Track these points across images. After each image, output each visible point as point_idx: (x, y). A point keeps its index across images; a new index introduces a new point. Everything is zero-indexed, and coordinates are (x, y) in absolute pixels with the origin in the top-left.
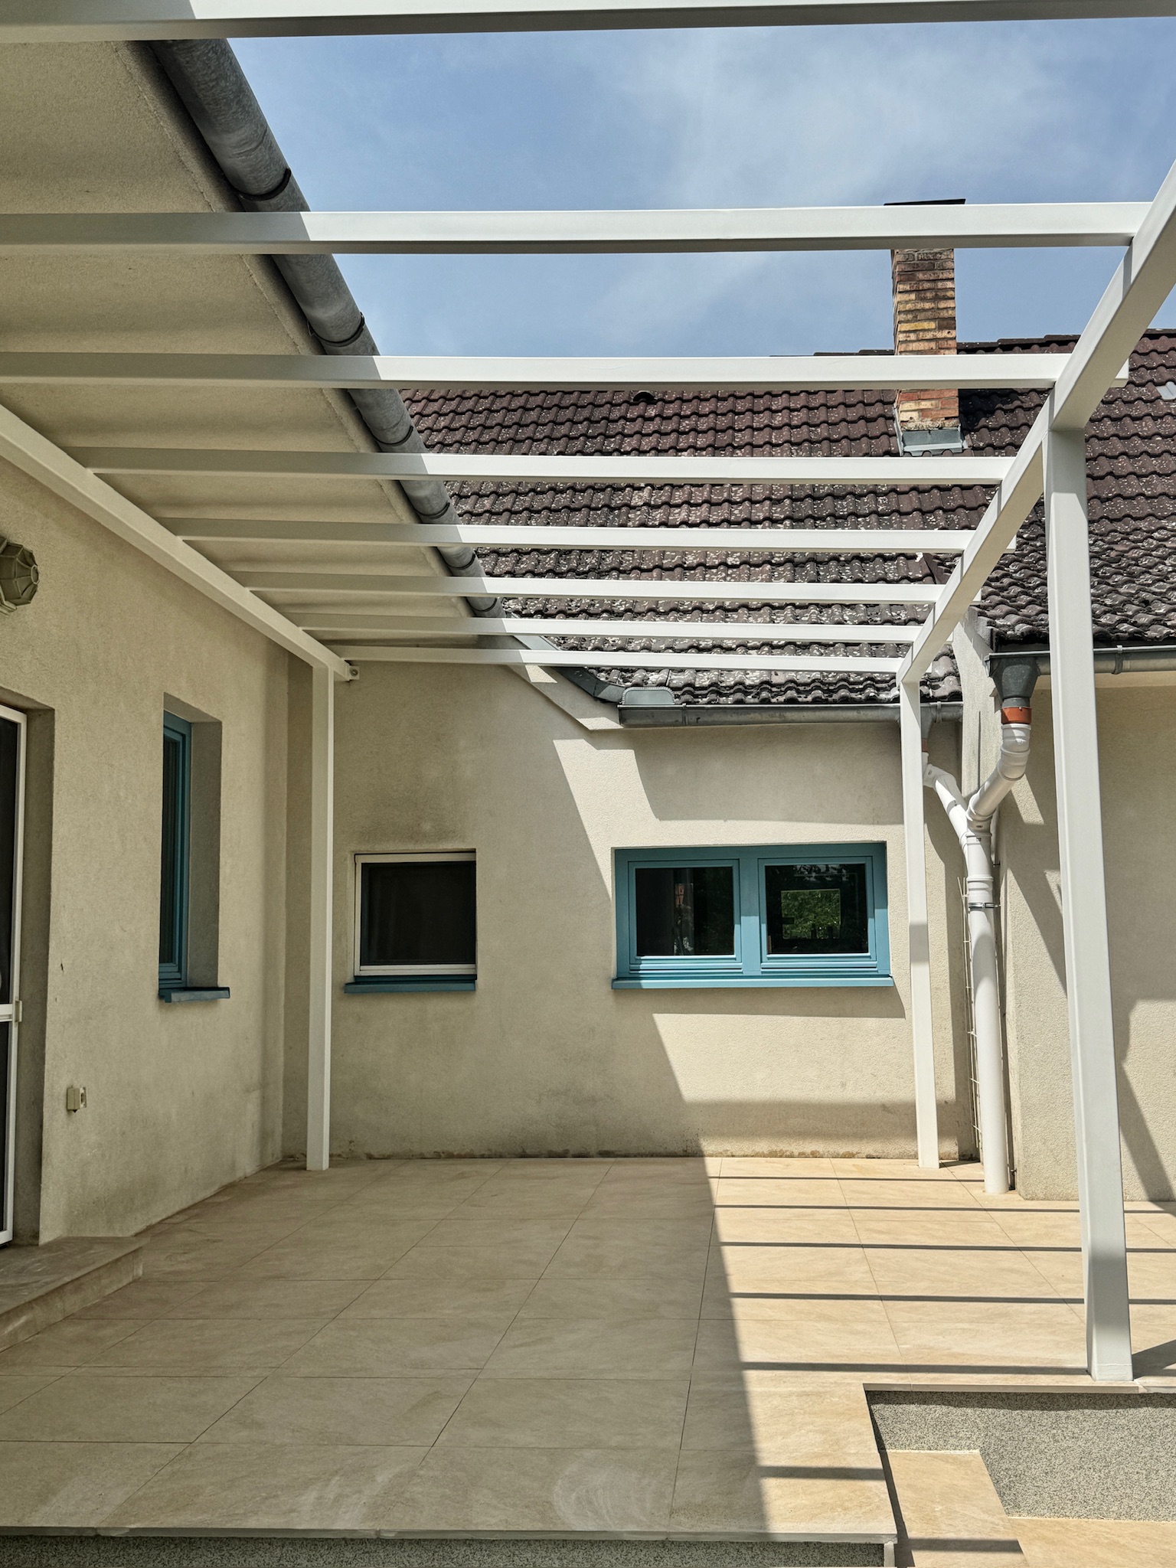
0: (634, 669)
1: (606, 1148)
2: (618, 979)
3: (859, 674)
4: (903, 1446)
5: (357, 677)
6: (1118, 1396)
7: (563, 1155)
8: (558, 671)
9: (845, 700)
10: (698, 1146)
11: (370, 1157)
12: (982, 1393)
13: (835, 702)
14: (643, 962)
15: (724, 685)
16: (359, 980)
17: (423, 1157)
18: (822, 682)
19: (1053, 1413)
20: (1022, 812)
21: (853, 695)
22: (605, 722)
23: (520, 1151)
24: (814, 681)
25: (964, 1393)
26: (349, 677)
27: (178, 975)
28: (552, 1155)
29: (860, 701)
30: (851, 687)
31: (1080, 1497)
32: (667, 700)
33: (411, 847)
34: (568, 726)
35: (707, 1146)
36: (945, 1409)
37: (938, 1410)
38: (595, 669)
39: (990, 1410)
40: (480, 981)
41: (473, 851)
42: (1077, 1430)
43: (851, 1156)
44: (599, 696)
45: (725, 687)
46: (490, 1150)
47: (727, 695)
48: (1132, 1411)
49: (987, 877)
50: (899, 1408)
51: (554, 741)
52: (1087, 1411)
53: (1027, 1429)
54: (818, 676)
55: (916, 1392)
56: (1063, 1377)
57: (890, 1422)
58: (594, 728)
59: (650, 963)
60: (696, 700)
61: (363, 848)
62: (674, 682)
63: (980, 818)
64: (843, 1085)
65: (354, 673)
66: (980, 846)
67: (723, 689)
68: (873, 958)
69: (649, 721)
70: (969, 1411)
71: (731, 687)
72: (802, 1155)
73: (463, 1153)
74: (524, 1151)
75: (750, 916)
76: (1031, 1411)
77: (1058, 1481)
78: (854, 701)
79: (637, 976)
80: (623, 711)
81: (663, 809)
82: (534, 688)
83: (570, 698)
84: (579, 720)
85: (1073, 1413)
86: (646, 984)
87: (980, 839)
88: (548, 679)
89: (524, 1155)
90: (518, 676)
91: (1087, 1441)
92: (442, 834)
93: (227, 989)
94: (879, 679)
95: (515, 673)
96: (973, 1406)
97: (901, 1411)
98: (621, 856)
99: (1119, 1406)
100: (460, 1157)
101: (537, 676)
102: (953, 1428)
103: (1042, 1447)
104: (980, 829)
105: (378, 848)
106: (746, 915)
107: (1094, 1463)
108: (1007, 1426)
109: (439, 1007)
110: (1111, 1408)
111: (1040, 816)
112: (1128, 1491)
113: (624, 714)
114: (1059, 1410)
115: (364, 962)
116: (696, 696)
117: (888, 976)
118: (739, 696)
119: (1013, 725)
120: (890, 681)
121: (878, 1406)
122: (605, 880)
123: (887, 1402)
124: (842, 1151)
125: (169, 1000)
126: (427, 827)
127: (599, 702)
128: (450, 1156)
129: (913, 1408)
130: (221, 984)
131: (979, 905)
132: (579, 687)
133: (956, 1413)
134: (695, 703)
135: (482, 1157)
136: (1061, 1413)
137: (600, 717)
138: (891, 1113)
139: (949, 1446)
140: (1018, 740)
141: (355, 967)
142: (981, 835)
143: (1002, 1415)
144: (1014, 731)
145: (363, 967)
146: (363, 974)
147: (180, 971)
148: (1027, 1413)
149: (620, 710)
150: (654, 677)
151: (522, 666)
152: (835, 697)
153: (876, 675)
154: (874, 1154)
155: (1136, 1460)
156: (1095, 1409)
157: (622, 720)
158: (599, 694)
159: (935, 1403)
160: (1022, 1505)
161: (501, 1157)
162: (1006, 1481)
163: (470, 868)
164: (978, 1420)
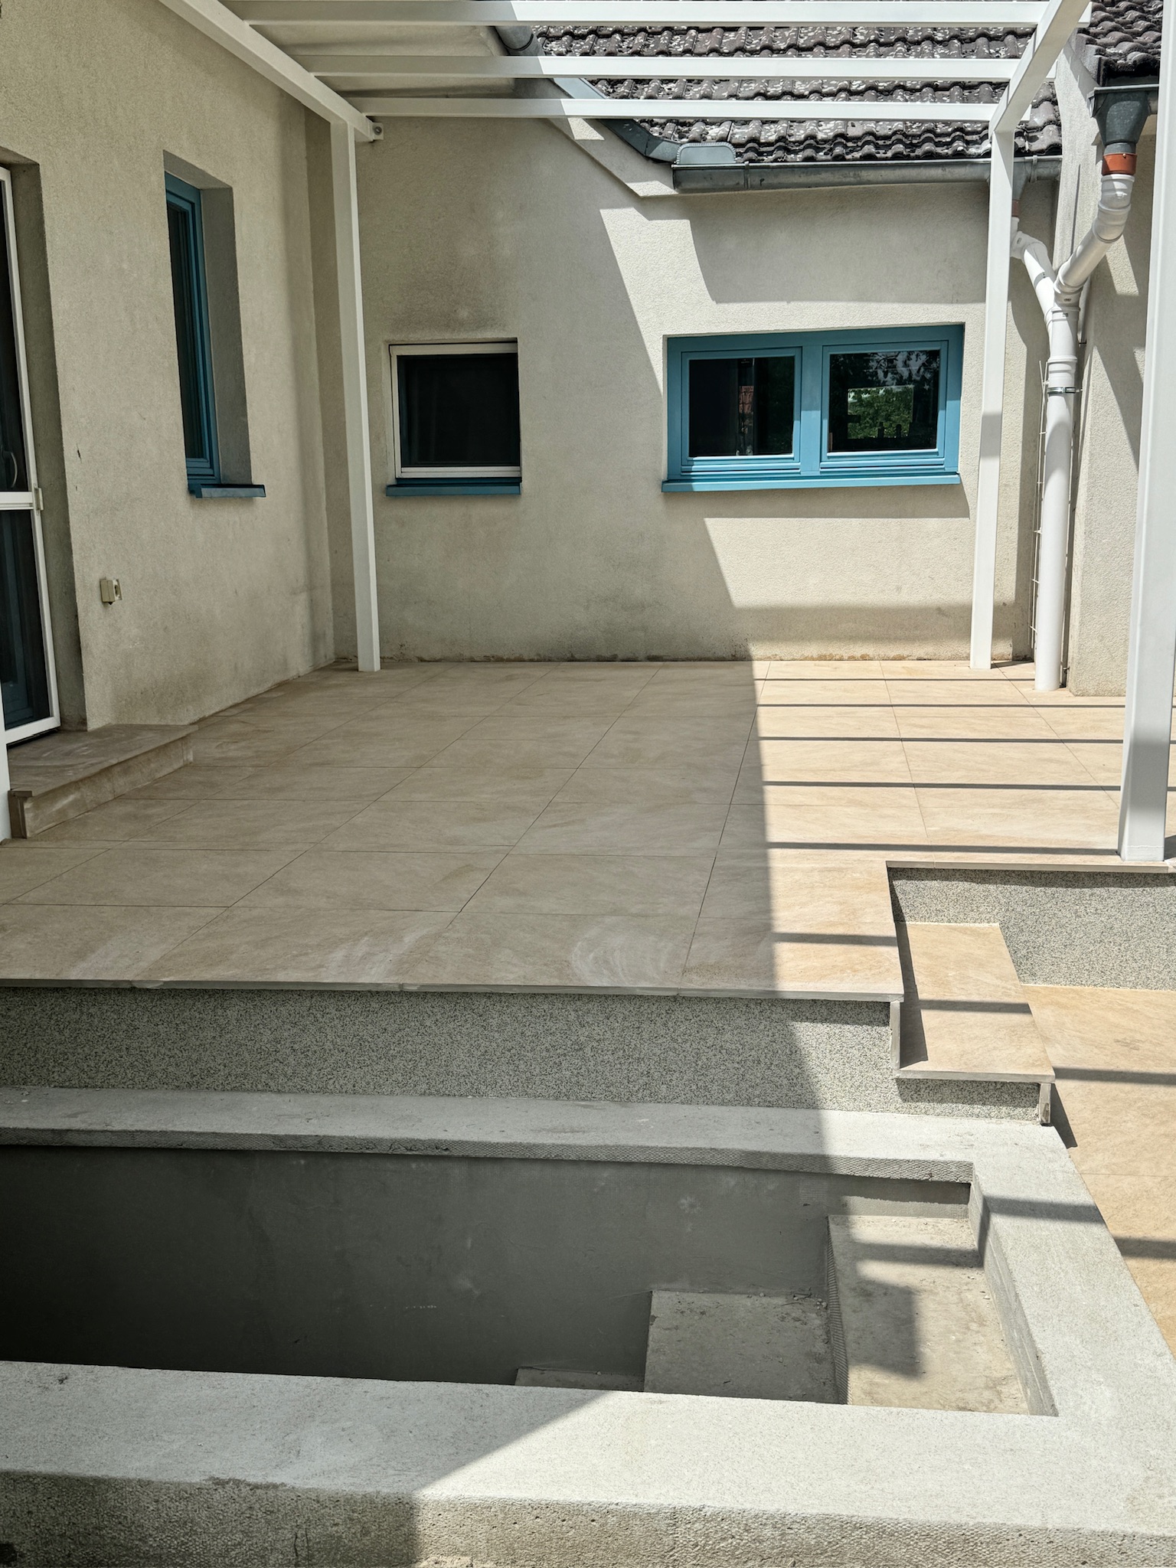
0: (692, 121)
1: (654, 653)
2: (669, 481)
3: (947, 123)
4: (923, 918)
5: (381, 137)
7: (613, 659)
8: (604, 124)
9: (929, 155)
10: (747, 651)
11: (422, 660)
12: (1005, 871)
13: (918, 157)
14: (695, 463)
15: (792, 139)
16: (401, 483)
17: (472, 660)
18: (904, 135)
19: (1077, 890)
20: (1115, 282)
21: (939, 150)
22: (657, 186)
23: (569, 655)
24: (895, 133)
25: (987, 871)
26: (372, 137)
27: (210, 472)
28: (600, 659)
29: (947, 156)
30: (937, 140)
31: (1098, 967)
32: (727, 158)
33: (447, 336)
34: (617, 193)
35: (756, 650)
36: (967, 885)
37: (960, 886)
38: (647, 122)
39: (1013, 887)
40: (524, 484)
41: (514, 341)
42: (1100, 907)
43: (901, 658)
44: (651, 155)
45: (794, 143)
46: (539, 655)
47: (796, 152)
48: (1159, 889)
49: (1071, 358)
50: (921, 884)
51: (601, 211)
52: (1112, 889)
53: (1049, 905)
54: (901, 126)
55: (939, 869)
56: (1091, 857)
57: (911, 896)
58: (645, 194)
59: (703, 464)
60: (761, 158)
61: (398, 337)
62: (737, 136)
63: (1068, 290)
64: (899, 589)
65: (378, 131)
66: (1066, 322)
67: (792, 144)
68: (941, 455)
69: (706, 184)
70: (992, 887)
71: (801, 143)
72: (852, 658)
73: (513, 657)
74: (572, 656)
75: (811, 410)
76: (1054, 889)
77: (1077, 953)
78: (939, 156)
79: (689, 478)
80: (679, 173)
81: (720, 291)
82: (578, 147)
83: (619, 159)
84: (628, 185)
85: (1097, 891)
86: (698, 486)
87: (1067, 315)
88: (594, 135)
89: (572, 659)
90: (559, 131)
91: (1110, 917)
92: (481, 323)
93: (262, 487)
94: (969, 129)
95: (556, 128)
96: (996, 883)
97: (922, 886)
98: (674, 345)
99: (1146, 884)
100: (509, 660)
101: (583, 132)
102: (974, 902)
103: (1063, 921)
104: (1068, 302)
105: (413, 337)
106: (806, 410)
107: (1116, 937)
108: (1029, 902)
109: (485, 511)
110: (1137, 887)
111: (1135, 286)
112: (1147, 963)
113: (679, 176)
114: (1083, 887)
115: (406, 462)
116: (761, 154)
117: (956, 473)
118: (809, 152)
119: (1114, 176)
120: (981, 132)
121: (900, 882)
122: (656, 372)
123: (909, 878)
124: (892, 654)
125: (200, 496)
126: (464, 313)
127: (650, 162)
128: (500, 660)
129: (935, 883)
130: (255, 482)
131: (1059, 390)
132: (629, 144)
133: (977, 889)
134: (759, 161)
135: (532, 660)
136: (1086, 890)
137: (652, 180)
138: (946, 616)
139: (968, 919)
140: (1119, 193)
141: (396, 469)
142: (1067, 310)
143: (1023, 892)
144: (1115, 183)
145: (405, 469)
146: (405, 476)
147: (212, 467)
148: (1050, 890)
149: (675, 170)
150: (714, 131)
151: (564, 120)
152: (919, 152)
153: (966, 125)
154: (926, 657)
155: (1158, 935)
156: (1121, 887)
157: (676, 184)
158: (651, 152)
159: (958, 880)
160: (1039, 974)
161: (549, 661)
162: (1024, 952)
163: (511, 360)
164: (1000, 896)
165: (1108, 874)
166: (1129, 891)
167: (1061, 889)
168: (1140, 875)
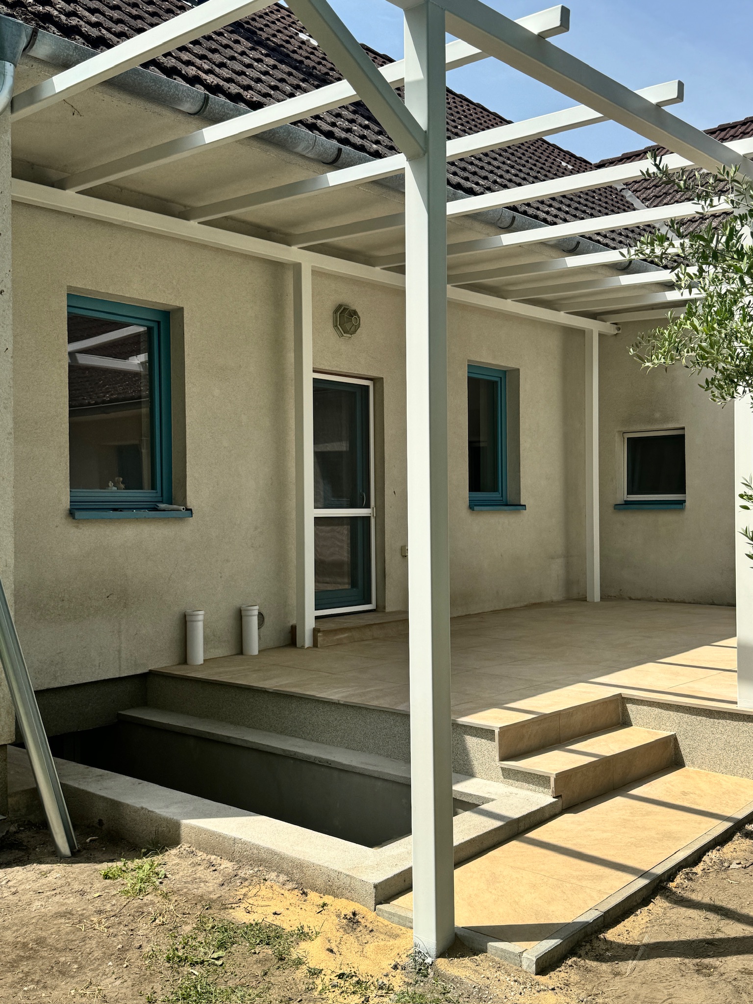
5: (620, 332)
6: (744, 715)
11: (631, 599)
12: (677, 705)
16: (627, 503)
19: (712, 720)
23: (712, 601)
25: (669, 704)
26: (616, 332)
27: (501, 499)
31: (724, 763)
33: (649, 427)
36: (660, 710)
37: (657, 711)
39: (681, 714)
40: (687, 504)
41: (683, 428)
42: (723, 730)
46: (694, 600)
52: (728, 721)
53: (699, 726)
55: (646, 701)
57: (635, 713)
61: (624, 429)
65: (619, 329)
70: (671, 713)
73: (679, 601)
76: (701, 717)
77: (713, 754)
85: (721, 721)
89: (713, 604)
91: (728, 736)
92: (666, 419)
93: (525, 505)
96: (673, 711)
97: (639, 708)
99: (744, 720)
100: (677, 602)
102: (664, 720)
103: (707, 735)
105: (634, 428)
107: (731, 748)
108: (689, 723)
109: (666, 518)
110: (740, 721)
112: (747, 764)
114: (714, 718)
115: (630, 492)
121: (630, 705)
123: (634, 703)
125: (473, 510)
126: (657, 415)
128: (672, 601)
129: (645, 708)
130: (522, 503)
133: (666, 713)
135: (690, 603)
136: (716, 720)
139: (662, 729)
141: (622, 494)
143: (687, 717)
145: (628, 496)
146: (629, 499)
147: (502, 496)
148: (699, 718)
156: (733, 720)
159: (655, 707)
160: (696, 763)
161: (700, 604)
162: (688, 750)
163: (682, 437)
164: (675, 718)
165: (725, 713)
166: (736, 723)
167: (704, 718)
168: (741, 714)
